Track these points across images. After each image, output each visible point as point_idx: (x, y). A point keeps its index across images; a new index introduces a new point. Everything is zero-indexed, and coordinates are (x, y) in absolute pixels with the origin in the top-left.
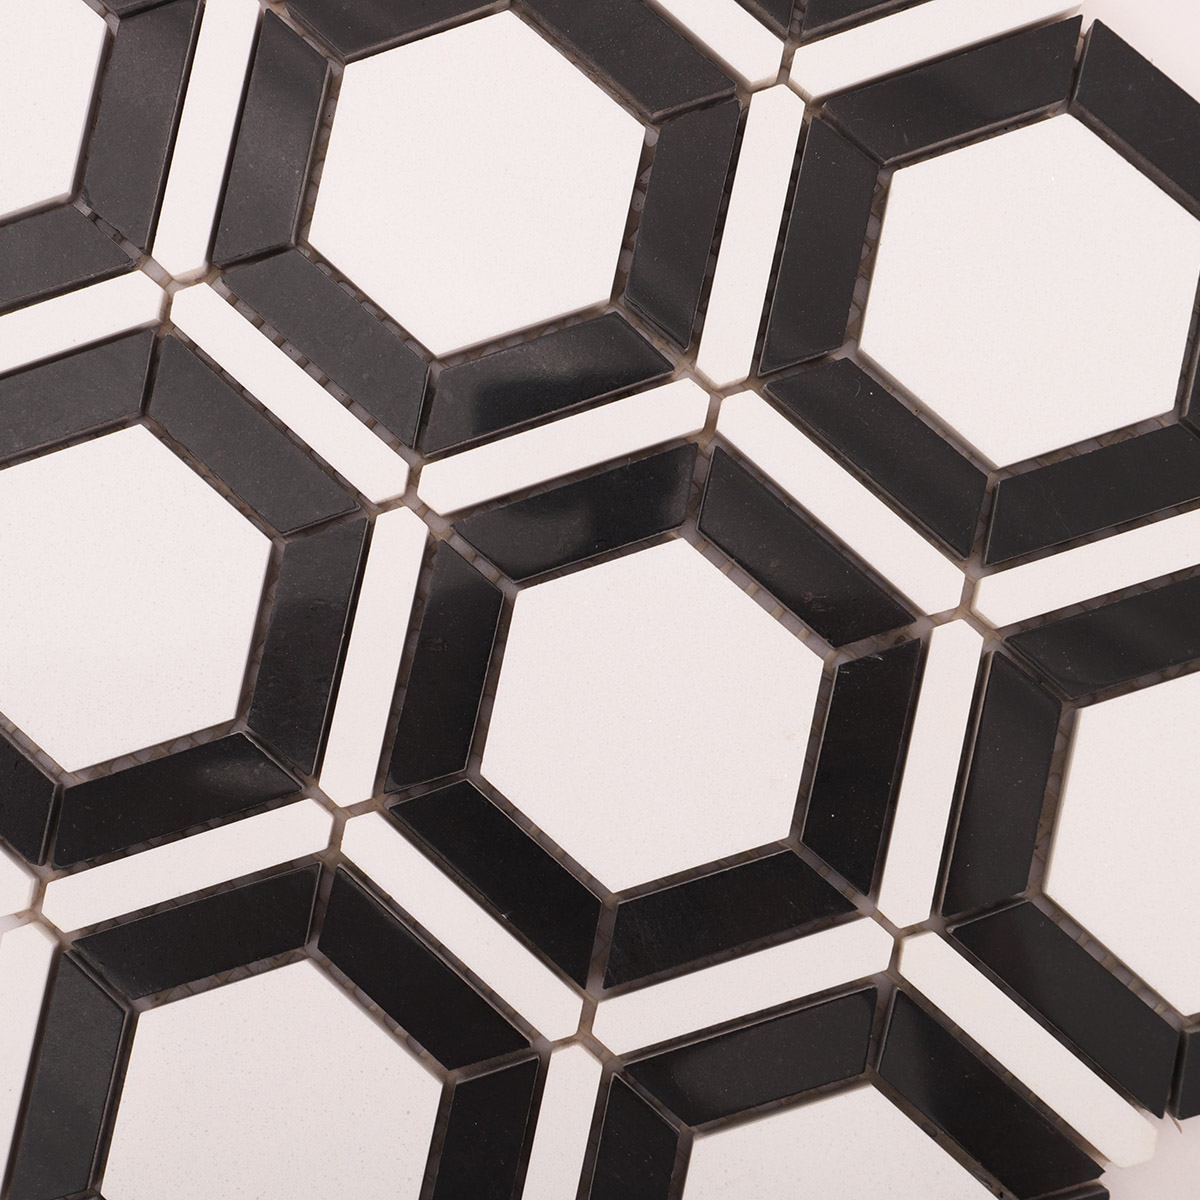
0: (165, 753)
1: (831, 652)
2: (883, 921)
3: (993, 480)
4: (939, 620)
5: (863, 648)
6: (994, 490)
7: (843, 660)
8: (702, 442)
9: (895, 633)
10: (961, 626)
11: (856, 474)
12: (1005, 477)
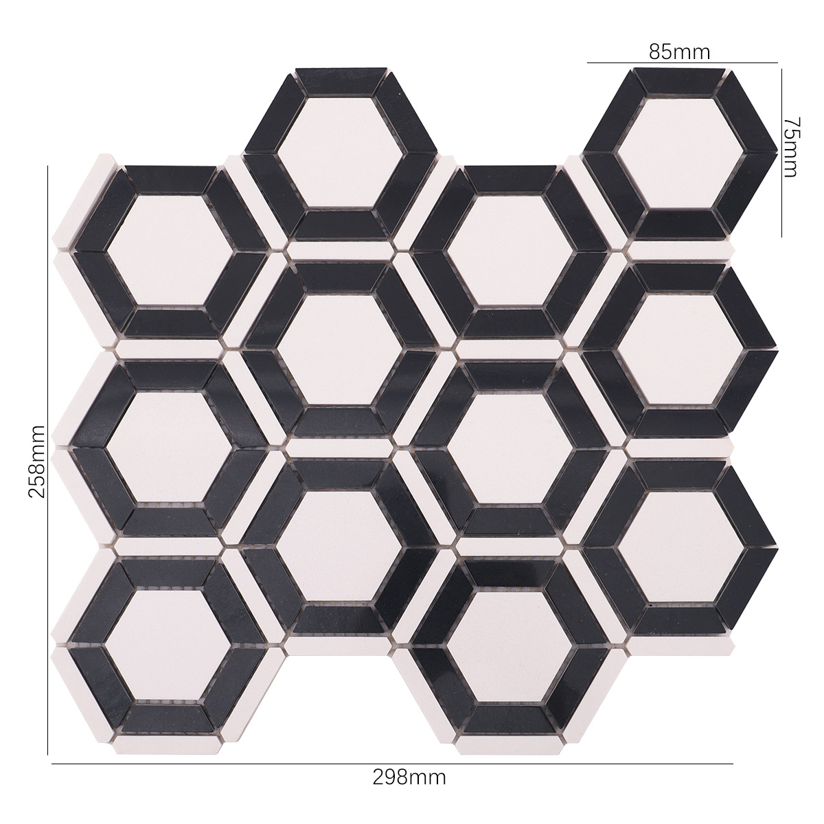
0: (390, 575)
1: (542, 391)
2: (615, 448)
3: (543, 309)
4: (561, 358)
5: (548, 383)
6: (546, 311)
7: (546, 390)
8: (460, 364)
9: (554, 371)
10: (568, 354)
11: (507, 339)
12: (546, 305)
